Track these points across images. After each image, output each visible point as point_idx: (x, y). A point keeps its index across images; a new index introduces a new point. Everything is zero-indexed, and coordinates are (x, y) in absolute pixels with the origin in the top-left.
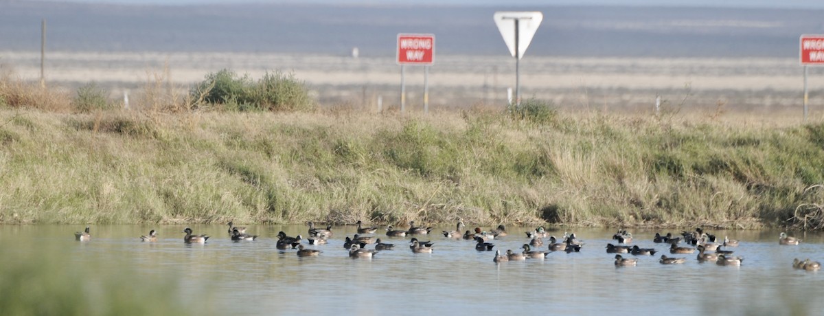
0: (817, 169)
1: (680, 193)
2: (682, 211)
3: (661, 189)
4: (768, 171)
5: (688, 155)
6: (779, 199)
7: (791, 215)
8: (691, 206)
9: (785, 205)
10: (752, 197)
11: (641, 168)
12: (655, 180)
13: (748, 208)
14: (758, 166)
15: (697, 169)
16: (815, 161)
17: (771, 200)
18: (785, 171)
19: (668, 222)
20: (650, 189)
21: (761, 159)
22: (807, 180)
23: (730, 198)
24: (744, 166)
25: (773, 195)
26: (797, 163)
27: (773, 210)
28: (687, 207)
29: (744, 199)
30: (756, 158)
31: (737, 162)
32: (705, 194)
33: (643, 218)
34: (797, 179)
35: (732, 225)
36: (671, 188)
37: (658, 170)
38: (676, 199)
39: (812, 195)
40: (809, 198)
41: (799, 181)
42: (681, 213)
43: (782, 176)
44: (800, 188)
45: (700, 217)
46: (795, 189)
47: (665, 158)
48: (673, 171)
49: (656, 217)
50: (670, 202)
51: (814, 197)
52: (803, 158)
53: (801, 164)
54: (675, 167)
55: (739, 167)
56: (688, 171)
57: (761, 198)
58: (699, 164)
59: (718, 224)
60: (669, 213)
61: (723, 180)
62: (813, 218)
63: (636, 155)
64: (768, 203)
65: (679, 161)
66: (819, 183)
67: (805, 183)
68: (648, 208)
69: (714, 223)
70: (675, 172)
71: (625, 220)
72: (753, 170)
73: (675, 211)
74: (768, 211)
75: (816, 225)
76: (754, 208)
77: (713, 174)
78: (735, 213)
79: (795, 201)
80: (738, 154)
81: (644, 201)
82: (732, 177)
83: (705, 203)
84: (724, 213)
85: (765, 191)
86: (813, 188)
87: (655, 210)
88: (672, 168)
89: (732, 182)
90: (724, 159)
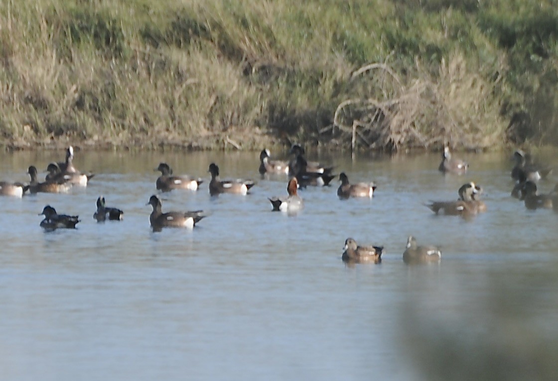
0: (373, 34)
1: (118, 82)
2: (123, 117)
3: (82, 75)
4: (283, 40)
5: (132, 11)
6: (305, 91)
7: (327, 122)
8: (140, 106)
9: (316, 103)
10: (253, 89)
11: (45, 36)
12: (71, 59)
13: (247, 109)
14: (264, 31)
15: (149, 36)
16: (369, 19)
17: (289, 94)
18: (315, 39)
19: (96, 137)
20: (61, 76)
21: (270, 15)
22: (356, 56)
23: (212, 90)
24: (237, 31)
25: (294, 84)
26: (335, 24)
27: (294, 111)
28: (133, 108)
29: (239, 92)
30: (259, 14)
31: (224, 24)
32: (166, 84)
33: (50, 131)
34: (337, 54)
35: (218, 141)
36: (100, 73)
37: (76, 39)
38: (111, 94)
39: (365, 85)
40: (360, 89)
41: (340, 57)
42: (120, 121)
43: (310, 49)
44: (344, 71)
45: (156, 128)
46: (333, 72)
47: (88, 17)
48: (104, 41)
49: (74, 128)
50: (100, 99)
51: (369, 88)
52: (348, 14)
53: (343, 25)
54: (108, 32)
55: (229, 32)
56: (133, 40)
57: (271, 90)
58: (152, 28)
59: (190, 139)
60: (99, 119)
61: (198, 57)
62: (367, 127)
63: (33, 12)
64: (284, 99)
65: (114, 22)
66: (379, 62)
67: (352, 61)
68: (58, 113)
69: (183, 138)
70: (108, 42)
71: (16, 135)
72: (254, 37)
73: (110, 117)
74: (283, 114)
75: (373, 140)
76: (257, 110)
77: (179, 46)
78: (222, 120)
79: (335, 95)
80: (225, 8)
81: (51, 98)
82: (216, 51)
83: (165, 100)
84: (202, 119)
85: (277, 78)
86: (368, 71)
87: (73, 114)
88: (103, 35)
89: (216, 61)
90: (199, 18)
